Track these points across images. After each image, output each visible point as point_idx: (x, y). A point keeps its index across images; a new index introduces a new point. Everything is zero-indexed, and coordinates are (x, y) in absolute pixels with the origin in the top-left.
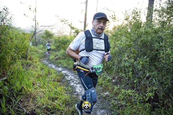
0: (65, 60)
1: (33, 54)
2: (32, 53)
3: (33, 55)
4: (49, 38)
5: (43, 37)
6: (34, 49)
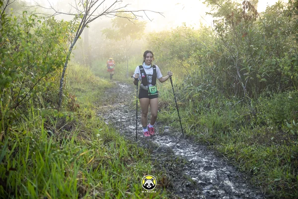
0: (184, 110)
1: (79, 90)
2: (76, 86)
3: (78, 93)
4: (129, 38)
5: (109, 34)
6: (82, 76)
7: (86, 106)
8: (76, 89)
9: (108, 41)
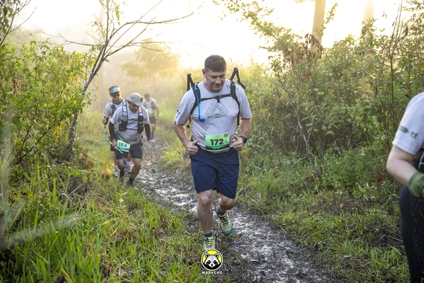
1: (92, 143)
2: (87, 137)
3: (90, 147)
4: (157, 75)
5: (132, 70)
6: (95, 124)
7: (101, 164)
8: (88, 141)
9: (130, 78)
